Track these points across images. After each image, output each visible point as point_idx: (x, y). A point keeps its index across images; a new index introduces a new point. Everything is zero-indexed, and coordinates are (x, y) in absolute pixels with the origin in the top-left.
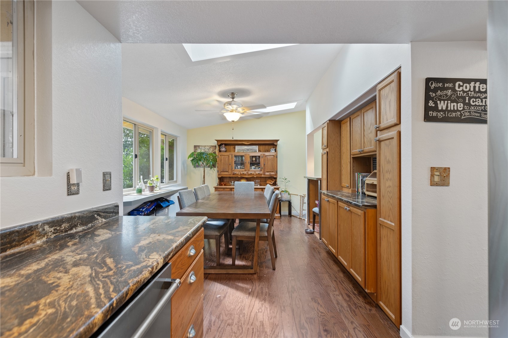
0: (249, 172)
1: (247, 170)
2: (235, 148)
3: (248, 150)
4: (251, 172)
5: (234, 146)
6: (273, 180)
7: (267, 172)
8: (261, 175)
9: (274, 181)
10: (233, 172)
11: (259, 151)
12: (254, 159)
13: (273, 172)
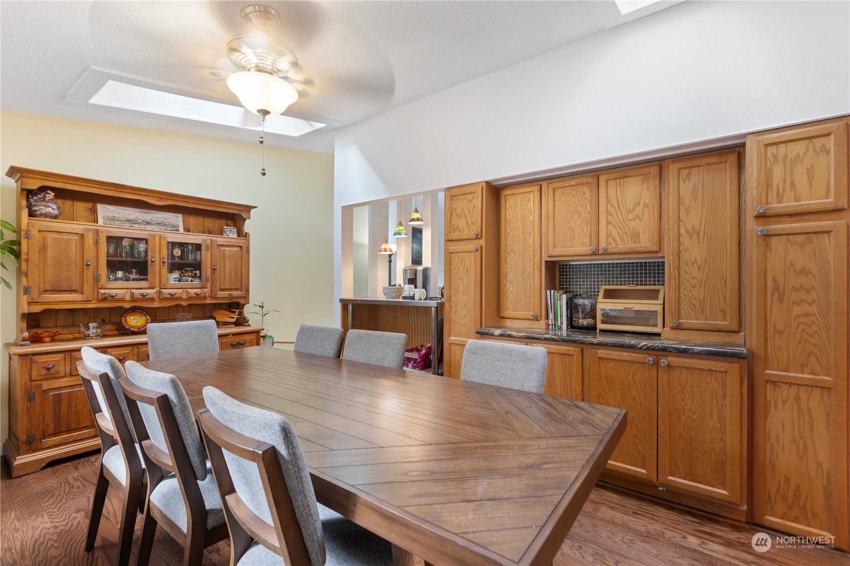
0: (164, 291)
1: (157, 284)
2: (94, 211)
3: (148, 223)
4: (173, 291)
5: (90, 205)
6: (235, 312)
7: (222, 290)
8: (205, 298)
9: (237, 313)
10: (102, 291)
11: (187, 230)
12: (177, 252)
13: (237, 289)
